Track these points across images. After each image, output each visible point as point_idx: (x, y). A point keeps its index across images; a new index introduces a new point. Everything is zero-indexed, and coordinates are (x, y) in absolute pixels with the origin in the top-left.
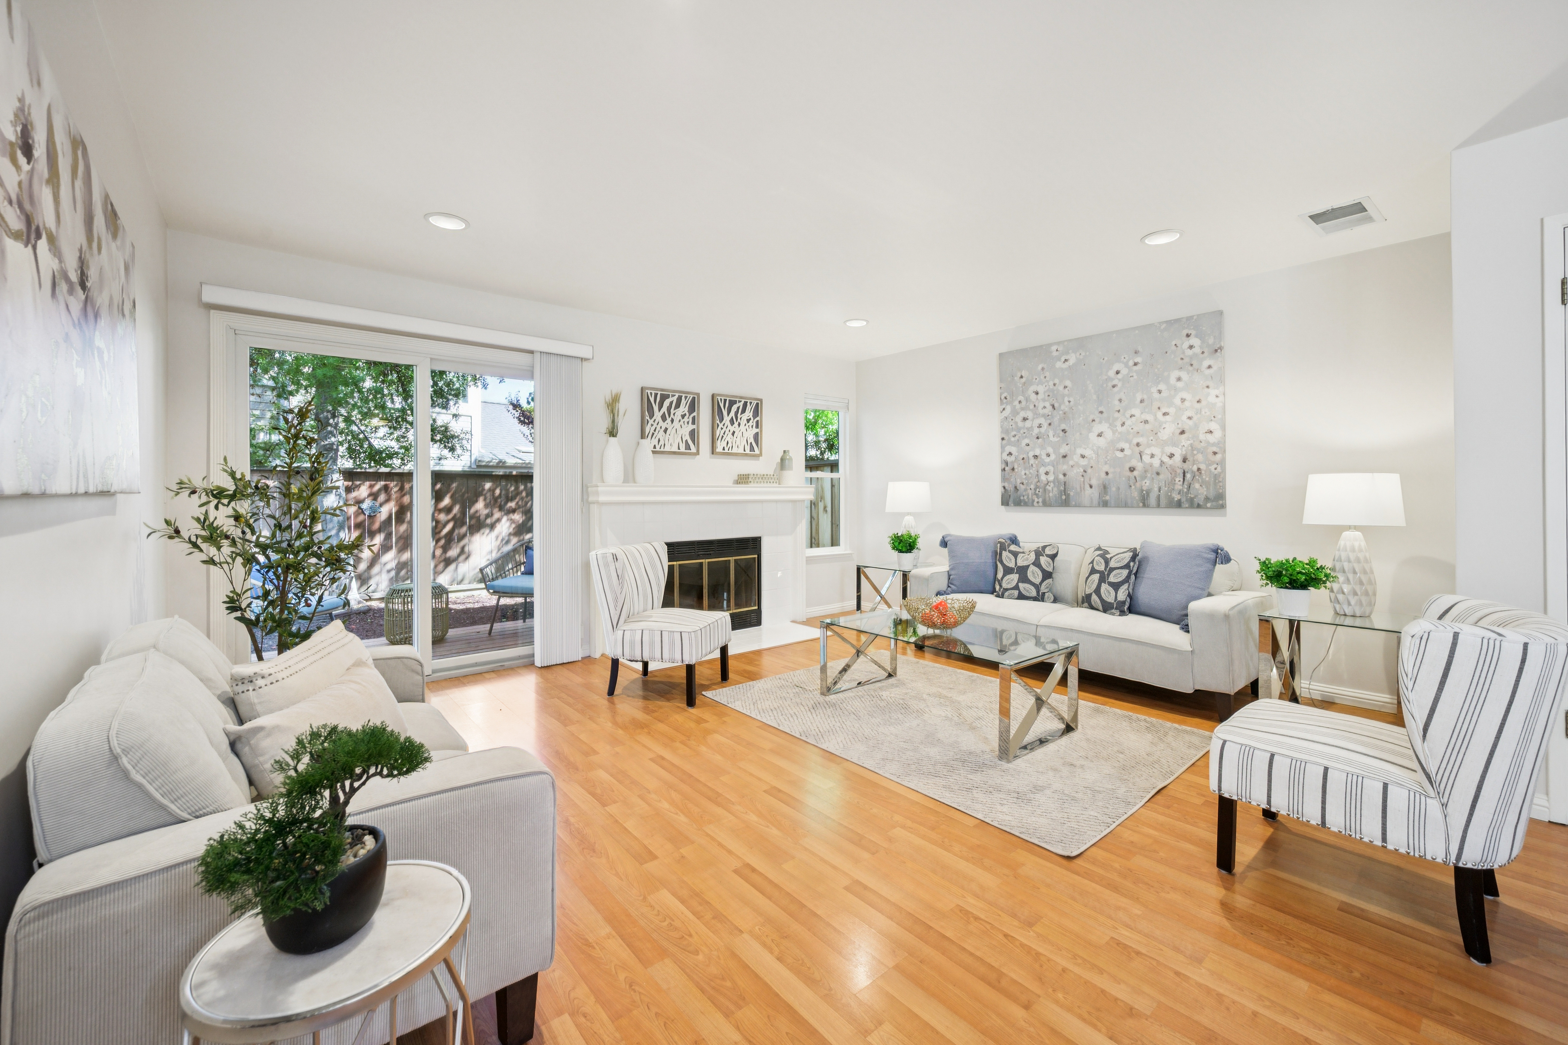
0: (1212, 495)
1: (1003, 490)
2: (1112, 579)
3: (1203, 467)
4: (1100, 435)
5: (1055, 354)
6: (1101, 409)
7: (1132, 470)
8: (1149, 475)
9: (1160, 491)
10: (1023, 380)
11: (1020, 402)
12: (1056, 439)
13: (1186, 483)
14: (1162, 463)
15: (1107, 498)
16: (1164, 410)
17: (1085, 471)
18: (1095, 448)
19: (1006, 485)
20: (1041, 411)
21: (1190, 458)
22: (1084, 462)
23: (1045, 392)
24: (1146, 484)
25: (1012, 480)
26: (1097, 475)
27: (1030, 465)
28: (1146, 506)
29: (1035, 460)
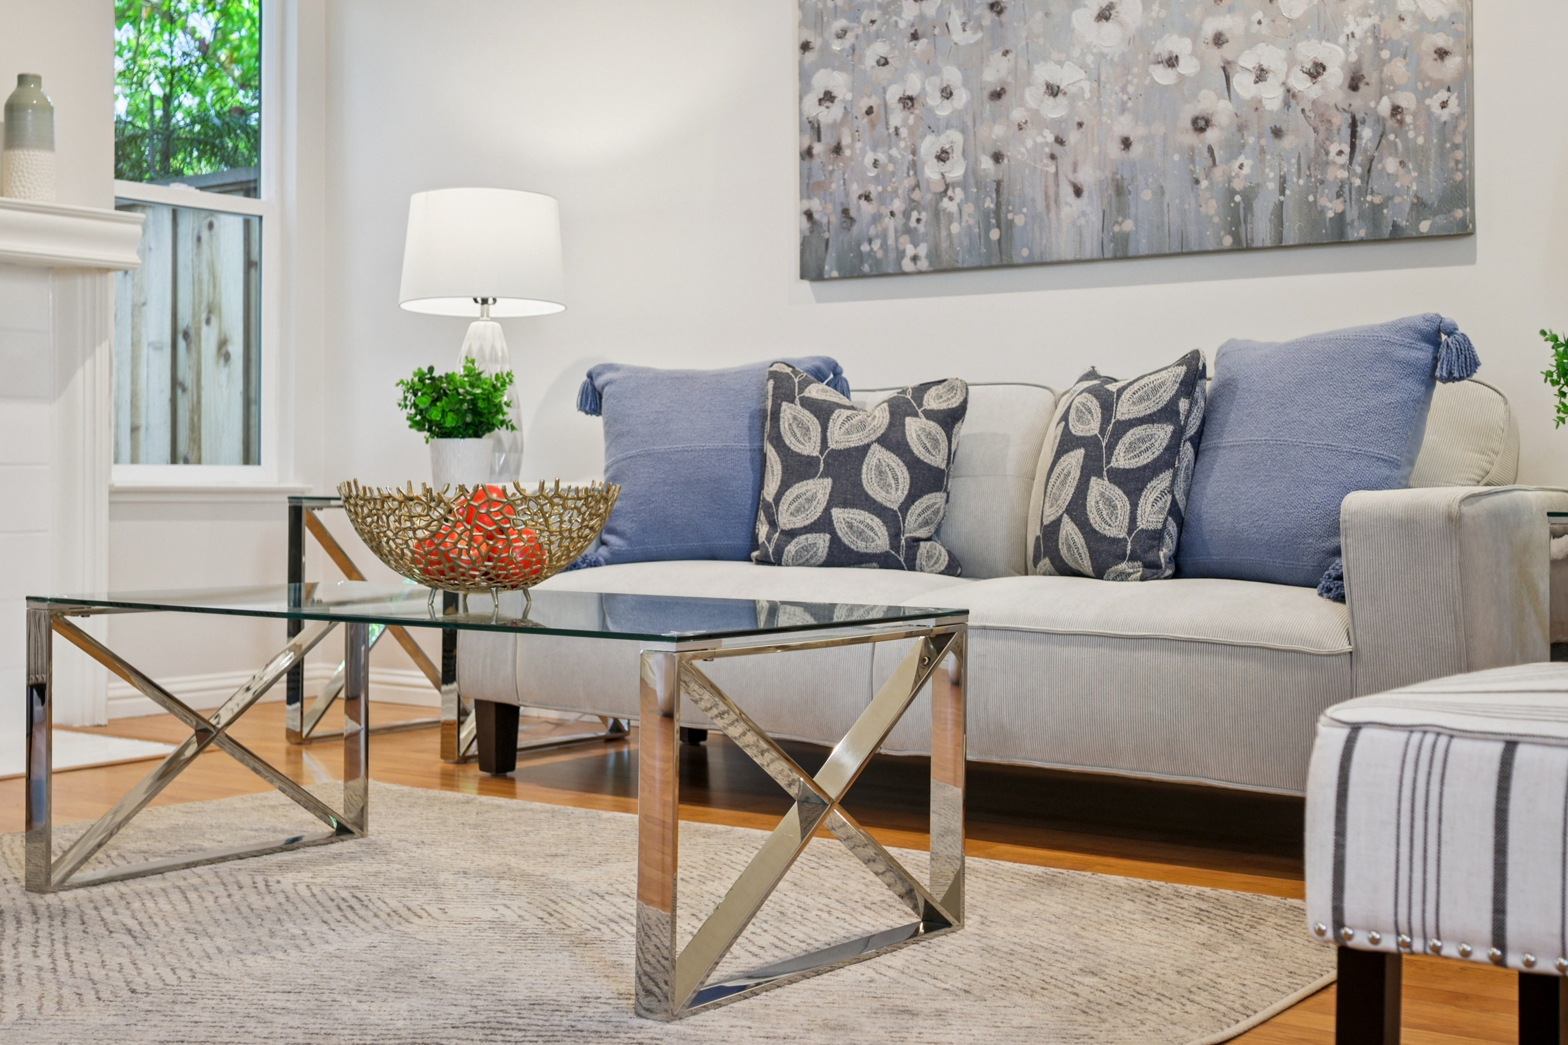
0: (1432, 194)
1: (806, 225)
2: (1122, 460)
3: (1407, 100)
7: (1201, 124)
8: (1251, 140)
9: (1282, 192)
12: (970, 37)
13: (1358, 158)
14: (1290, 95)
15: (1128, 225)
17: (1060, 141)
19: (815, 205)
21: (1372, 76)
22: (1055, 109)
24: (1243, 169)
25: (834, 186)
26: (1096, 149)
27: (892, 130)
28: (1242, 246)
29: (906, 112)
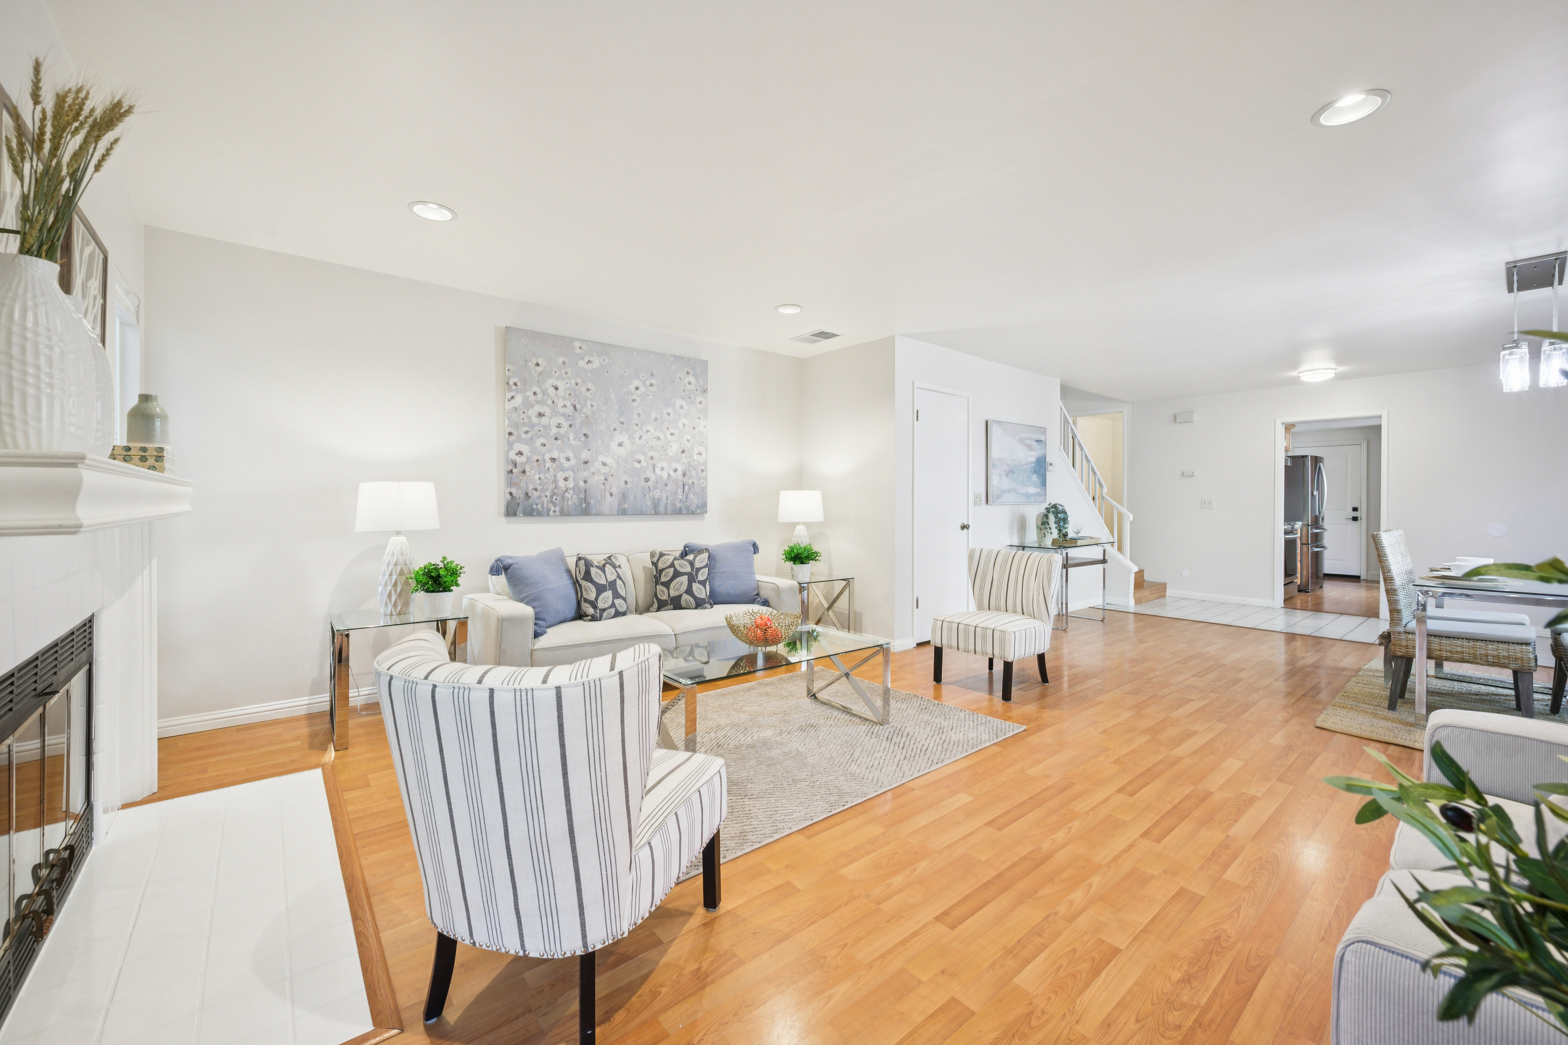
0: (699, 504)
1: (508, 497)
2: (698, 578)
3: (695, 481)
4: (620, 445)
5: (578, 351)
6: (622, 419)
7: (647, 480)
8: (660, 486)
9: (667, 500)
10: (540, 369)
11: (535, 393)
12: (576, 443)
13: (685, 493)
14: (669, 476)
15: (626, 506)
16: (672, 431)
17: (606, 479)
18: (616, 457)
19: (514, 491)
20: (562, 410)
21: (688, 474)
22: (604, 470)
23: (565, 390)
24: (657, 493)
25: (522, 485)
26: (617, 483)
27: (546, 468)
28: (657, 513)
29: (552, 463)
